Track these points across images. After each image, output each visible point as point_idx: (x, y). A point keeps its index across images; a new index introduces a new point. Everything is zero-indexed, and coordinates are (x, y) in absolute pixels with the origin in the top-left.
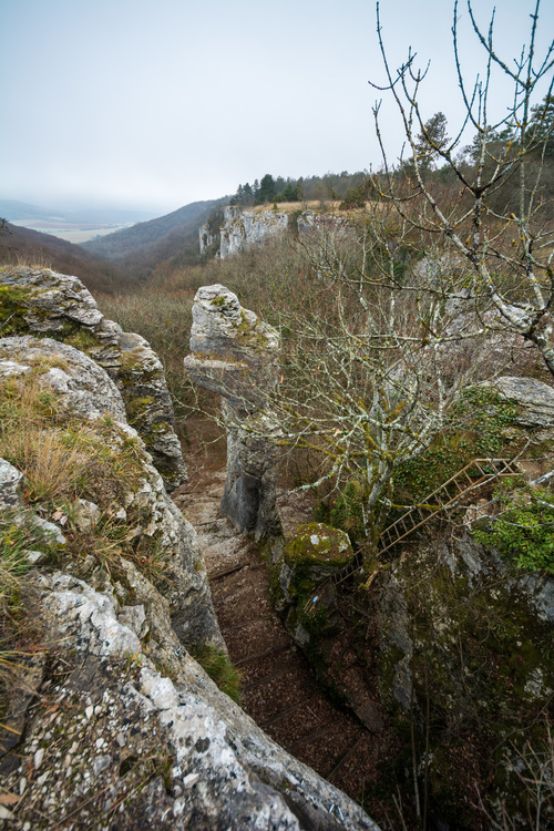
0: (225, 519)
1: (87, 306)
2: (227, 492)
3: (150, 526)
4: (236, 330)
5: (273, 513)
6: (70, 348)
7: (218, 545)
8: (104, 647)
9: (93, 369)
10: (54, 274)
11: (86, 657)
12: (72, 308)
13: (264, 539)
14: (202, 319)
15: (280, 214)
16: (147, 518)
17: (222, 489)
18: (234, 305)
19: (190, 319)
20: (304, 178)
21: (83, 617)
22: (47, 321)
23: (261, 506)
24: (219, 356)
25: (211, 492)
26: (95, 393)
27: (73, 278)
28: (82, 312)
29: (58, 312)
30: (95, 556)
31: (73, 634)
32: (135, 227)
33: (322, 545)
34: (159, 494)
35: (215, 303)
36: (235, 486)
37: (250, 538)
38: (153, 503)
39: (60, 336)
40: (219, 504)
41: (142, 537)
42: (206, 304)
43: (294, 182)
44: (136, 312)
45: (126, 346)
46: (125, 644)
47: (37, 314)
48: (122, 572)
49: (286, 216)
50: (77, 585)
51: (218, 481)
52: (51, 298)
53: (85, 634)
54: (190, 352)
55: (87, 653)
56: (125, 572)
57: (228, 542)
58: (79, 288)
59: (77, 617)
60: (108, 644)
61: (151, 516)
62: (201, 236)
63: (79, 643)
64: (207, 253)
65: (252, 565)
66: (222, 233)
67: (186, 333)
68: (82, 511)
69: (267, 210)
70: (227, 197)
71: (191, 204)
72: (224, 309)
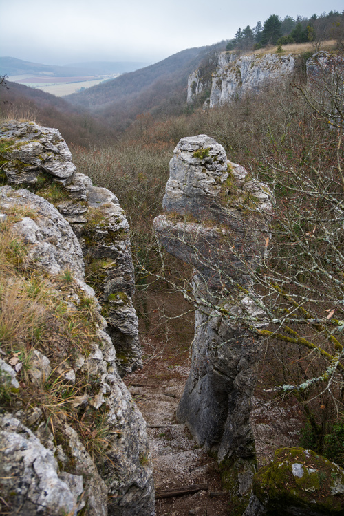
0: (182, 426)
1: (63, 159)
2: (188, 393)
3: (97, 397)
4: (219, 187)
5: (245, 428)
6: (42, 199)
7: (170, 457)
8: (42, 497)
9: (60, 222)
10: (38, 127)
11: (24, 502)
12: (48, 160)
13: (230, 460)
14: (180, 174)
15: (286, 57)
16: (95, 389)
17: (182, 387)
18: (220, 158)
19: (166, 173)
20: (318, 15)
21: (28, 461)
22: (24, 173)
23: (230, 417)
24: (194, 217)
25: (168, 389)
26: (58, 248)
27: (54, 131)
28: (56, 164)
29: (35, 164)
30: (42, 409)
31: (15, 475)
32: (121, 78)
33: (307, 480)
34: (109, 365)
35: (197, 156)
36: (198, 386)
37: (212, 456)
38: (102, 373)
39: (33, 188)
40: (176, 405)
41: (88, 408)
42: (187, 157)
43: (305, 22)
44: (109, 166)
45: (93, 201)
46: (62, 500)
47: (16, 166)
48: (65, 436)
49: (292, 59)
50: (24, 431)
51: (179, 377)
52: (31, 150)
53: (28, 478)
54: (161, 212)
55: (26, 499)
56: (67, 437)
57: (183, 455)
58: (58, 140)
59: (22, 460)
60: (46, 494)
61: (99, 386)
62: (190, 83)
63: (20, 485)
64: (195, 102)
65: (211, 491)
66: (214, 80)
67: (160, 190)
68: (35, 362)
69: (270, 54)
70: (223, 42)
71: (182, 52)
72: (207, 162)
